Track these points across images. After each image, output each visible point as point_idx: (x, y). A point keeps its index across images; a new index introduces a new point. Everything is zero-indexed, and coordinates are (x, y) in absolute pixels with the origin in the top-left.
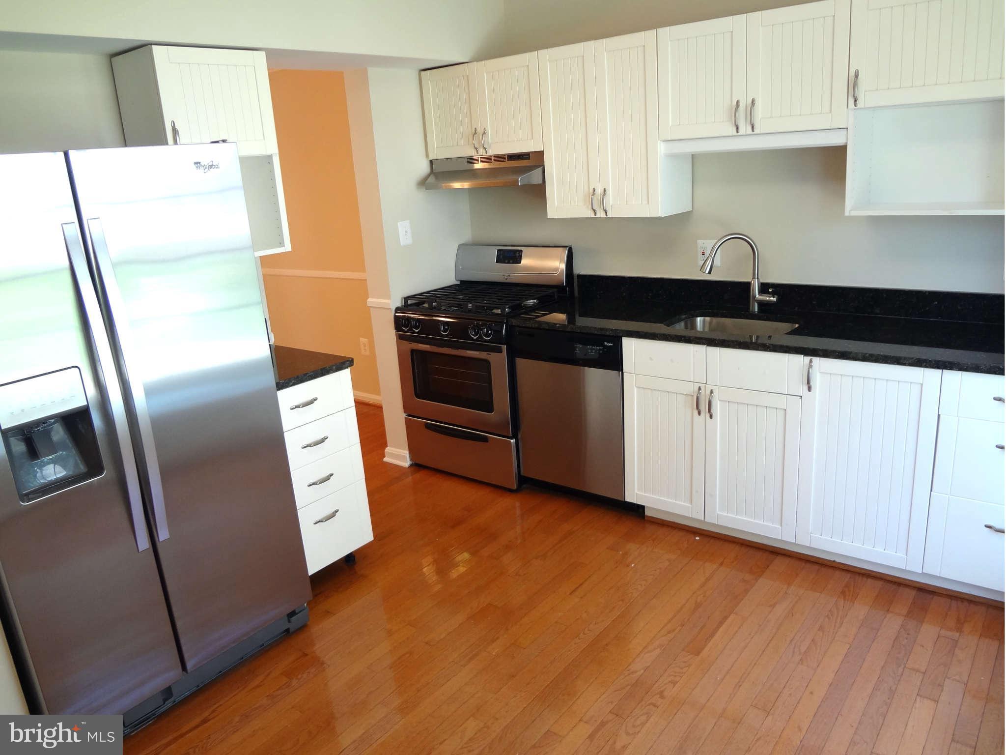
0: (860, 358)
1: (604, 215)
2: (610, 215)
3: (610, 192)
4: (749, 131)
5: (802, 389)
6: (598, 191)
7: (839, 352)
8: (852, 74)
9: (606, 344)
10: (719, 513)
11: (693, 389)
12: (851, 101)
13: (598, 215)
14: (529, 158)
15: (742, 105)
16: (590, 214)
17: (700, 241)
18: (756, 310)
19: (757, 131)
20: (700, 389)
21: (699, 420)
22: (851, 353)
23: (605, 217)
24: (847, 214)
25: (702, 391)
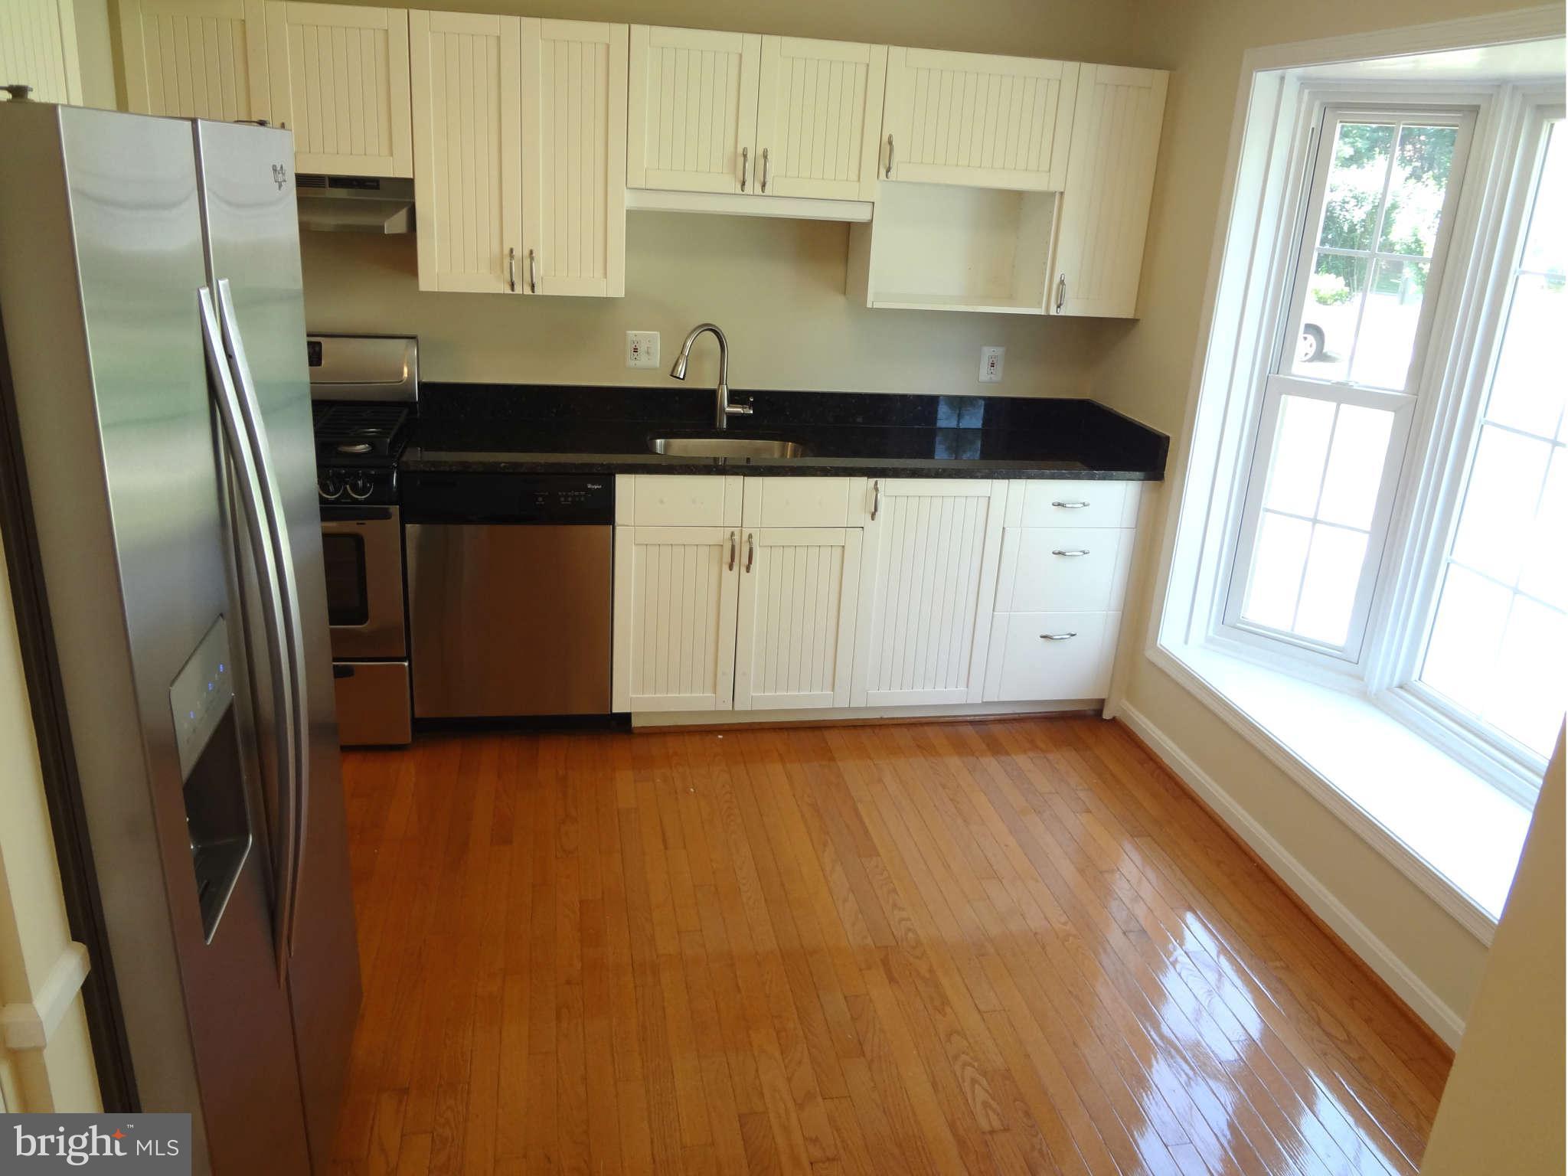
0: (933, 475)
1: (528, 291)
2: (539, 291)
3: (540, 256)
4: (758, 190)
5: (864, 519)
6: (517, 253)
7: (910, 470)
8: (885, 139)
9: (589, 486)
10: (753, 694)
11: (720, 536)
12: (883, 172)
13: (518, 290)
14: (377, 187)
15: (750, 156)
16: (504, 289)
17: (630, 332)
18: (725, 427)
19: (768, 190)
20: (732, 534)
21: (730, 577)
22: (923, 469)
23: (531, 293)
24: (869, 305)
25: (737, 537)
